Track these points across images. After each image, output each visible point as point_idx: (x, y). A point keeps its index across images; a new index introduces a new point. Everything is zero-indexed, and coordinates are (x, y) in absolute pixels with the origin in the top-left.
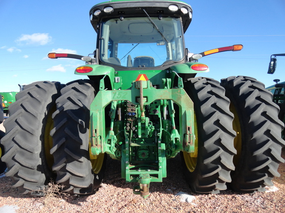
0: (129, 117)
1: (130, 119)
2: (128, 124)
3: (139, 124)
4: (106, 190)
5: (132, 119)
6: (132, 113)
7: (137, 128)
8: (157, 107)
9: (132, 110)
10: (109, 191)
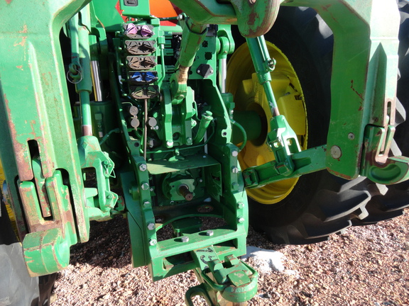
0: (136, 86)
1: (139, 95)
2: (134, 111)
3: (169, 109)
4: (77, 284)
5: (146, 93)
6: (144, 76)
7: (161, 121)
8: (209, 56)
9: (144, 63)
10: (85, 286)
